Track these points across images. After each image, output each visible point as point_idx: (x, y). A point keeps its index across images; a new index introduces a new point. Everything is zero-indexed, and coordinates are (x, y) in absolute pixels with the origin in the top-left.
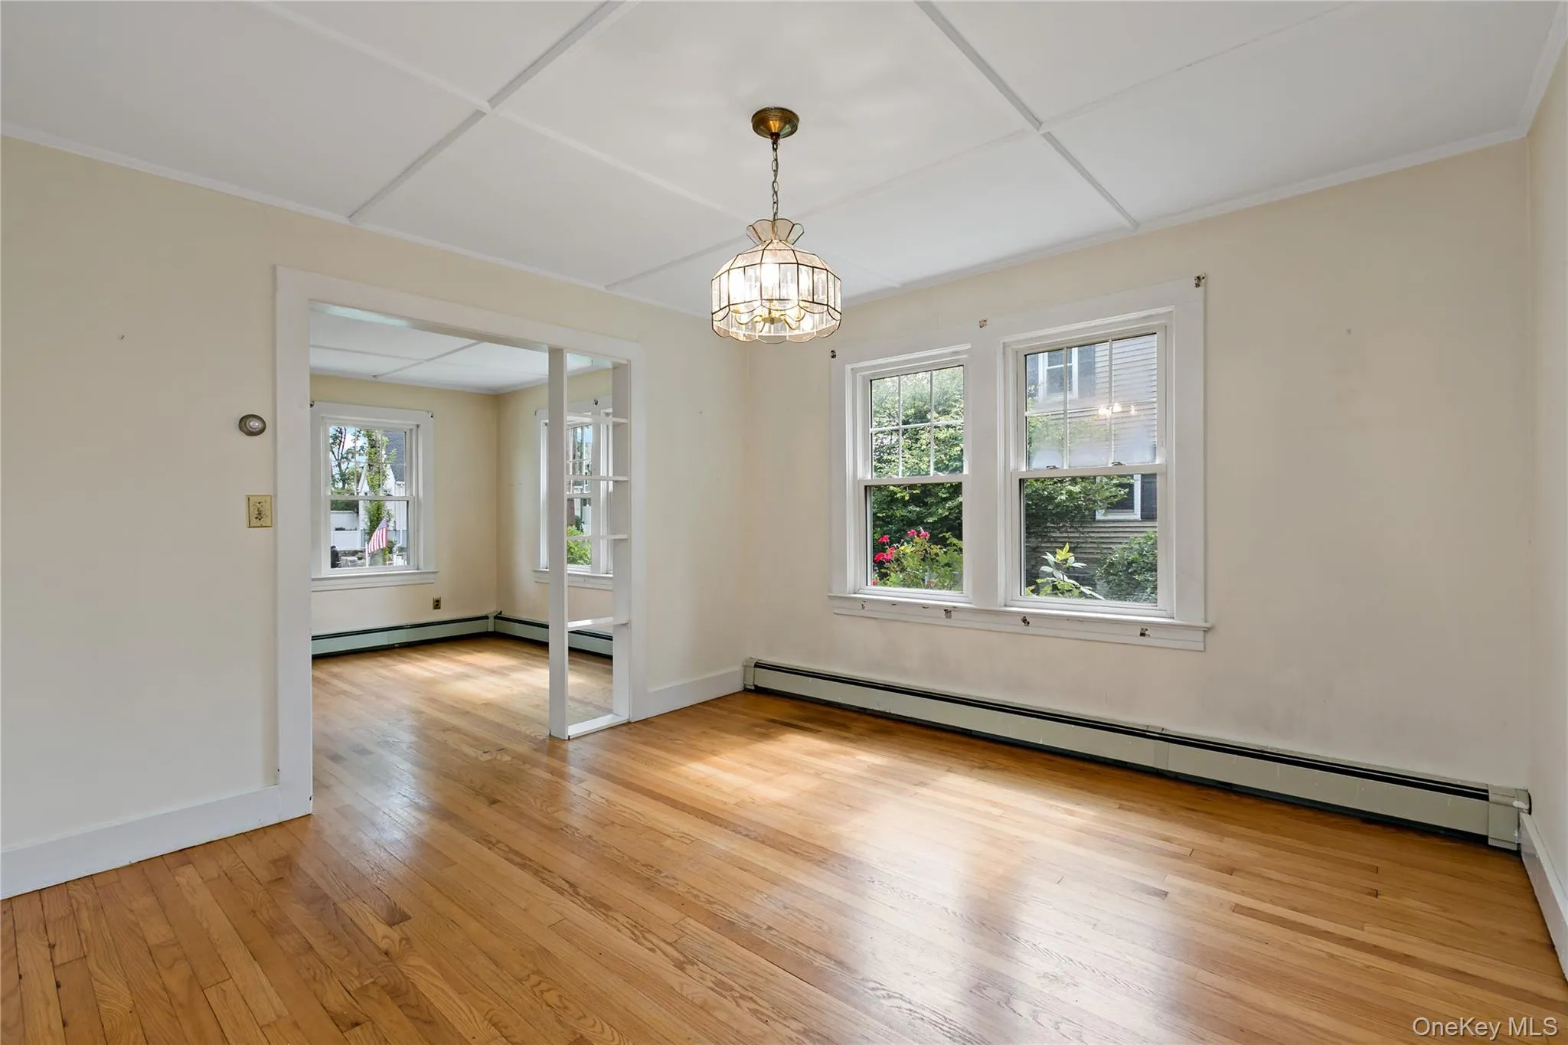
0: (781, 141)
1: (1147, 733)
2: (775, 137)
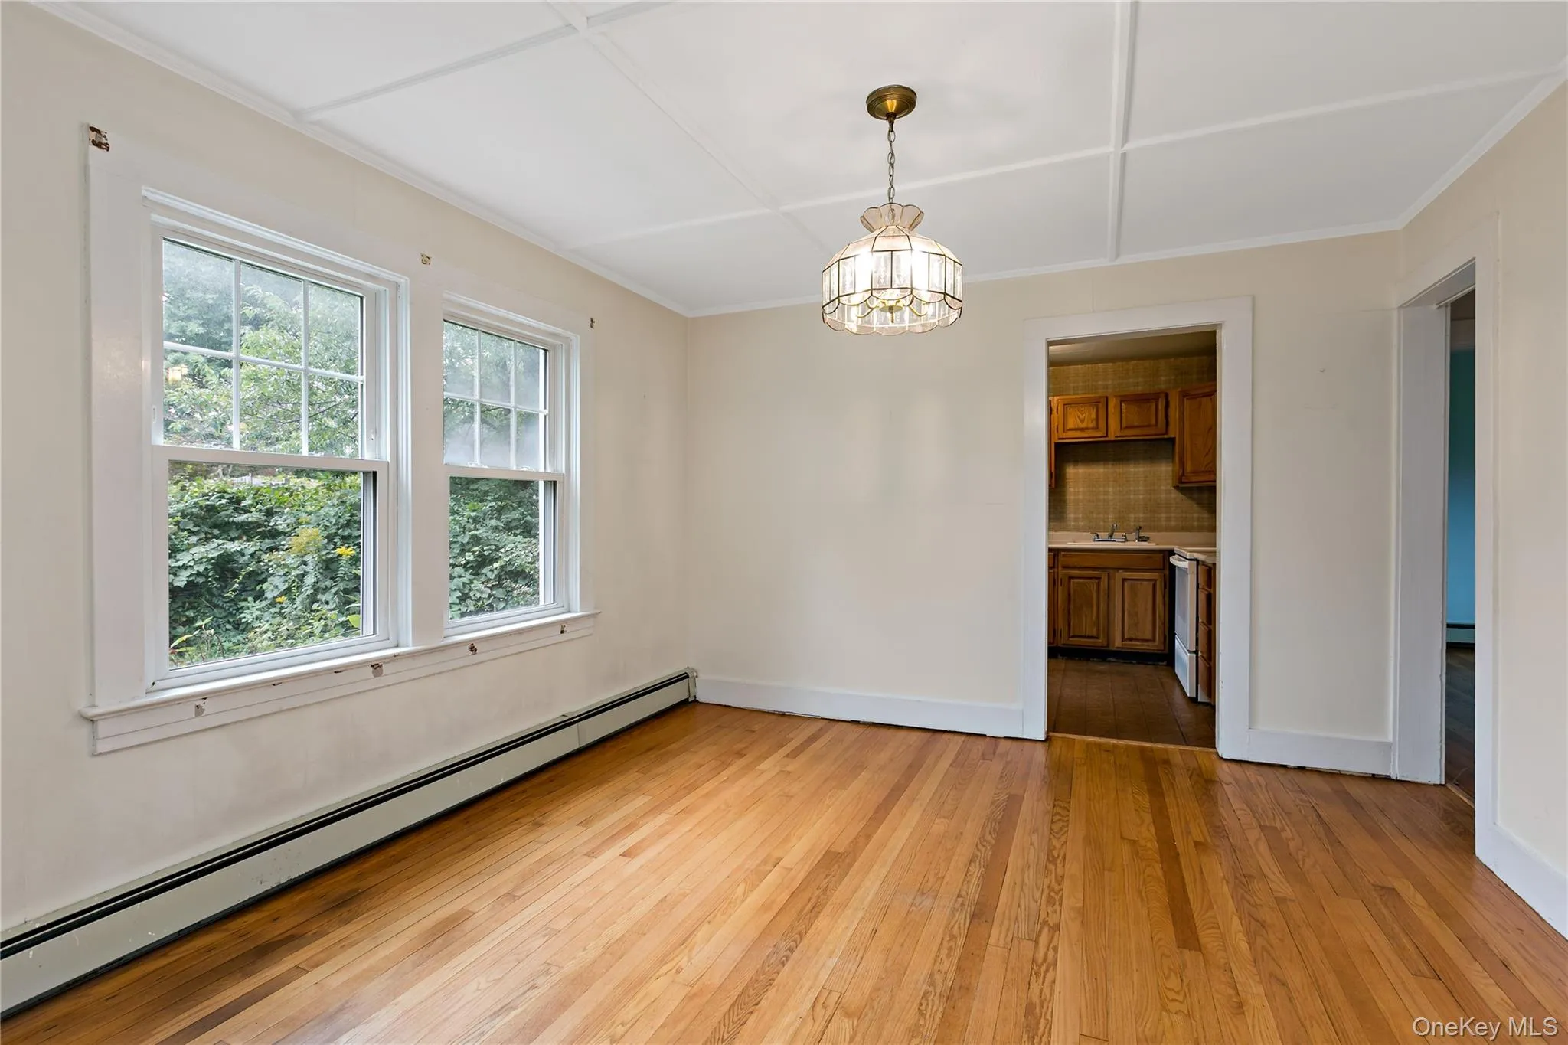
0: (896, 121)
1: (572, 720)
2: (891, 117)
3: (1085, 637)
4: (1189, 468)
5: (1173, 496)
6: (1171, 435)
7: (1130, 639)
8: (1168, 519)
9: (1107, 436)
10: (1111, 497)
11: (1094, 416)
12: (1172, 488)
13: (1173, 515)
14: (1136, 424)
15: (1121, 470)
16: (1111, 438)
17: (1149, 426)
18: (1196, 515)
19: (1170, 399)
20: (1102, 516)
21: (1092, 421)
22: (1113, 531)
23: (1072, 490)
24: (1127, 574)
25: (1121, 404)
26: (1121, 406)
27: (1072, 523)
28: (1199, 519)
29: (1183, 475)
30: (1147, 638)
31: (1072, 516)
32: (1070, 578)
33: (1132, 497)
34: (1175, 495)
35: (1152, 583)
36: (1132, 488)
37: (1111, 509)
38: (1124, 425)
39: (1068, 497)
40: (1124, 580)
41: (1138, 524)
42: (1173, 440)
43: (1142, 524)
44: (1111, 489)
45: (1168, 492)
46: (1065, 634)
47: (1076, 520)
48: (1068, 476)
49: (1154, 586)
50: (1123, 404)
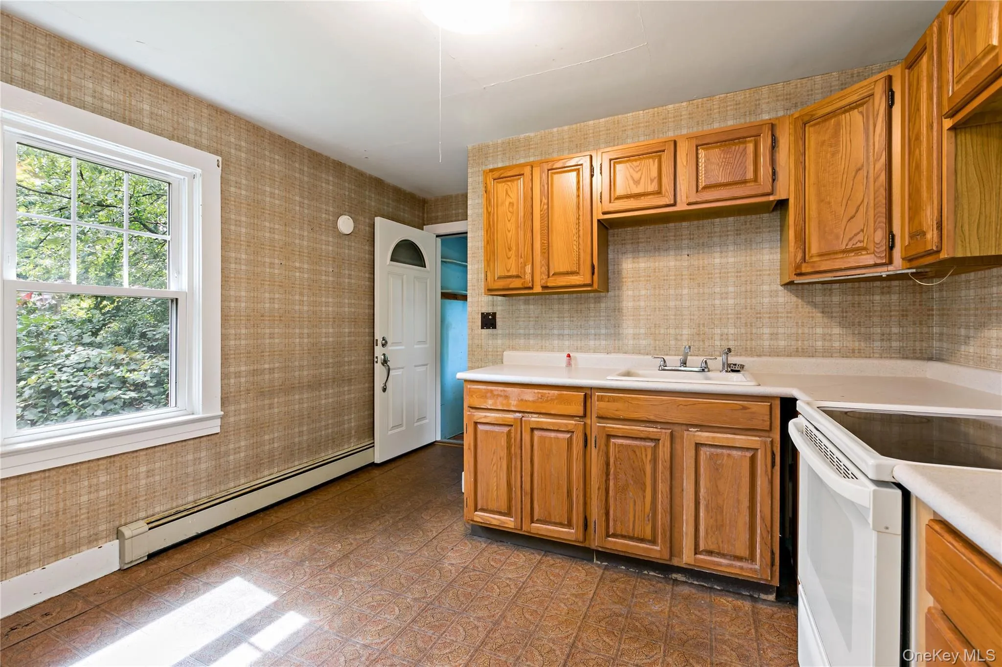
3: (631, 538)
4: (814, 248)
5: (781, 300)
6: (780, 195)
7: (710, 553)
8: (774, 336)
9: (674, 205)
10: (685, 303)
11: (654, 173)
12: (781, 288)
13: (781, 330)
14: (722, 180)
15: (701, 262)
16: (681, 207)
17: (745, 182)
18: (819, 331)
19: (778, 134)
20: (672, 331)
21: (652, 181)
22: (686, 355)
23: (630, 293)
24: (704, 436)
25: (697, 150)
26: (697, 154)
27: (631, 342)
28: (824, 337)
29: (804, 259)
30: (738, 553)
31: (630, 331)
32: (609, 436)
33: (717, 302)
34: (785, 298)
35: (749, 454)
36: (717, 290)
37: (687, 322)
38: (702, 184)
39: (625, 304)
40: (698, 445)
41: (726, 345)
42: (782, 204)
43: (731, 344)
44: (685, 291)
45: (773, 294)
46: (600, 530)
47: (636, 336)
48: (624, 273)
49: (753, 460)
50: (700, 151)
